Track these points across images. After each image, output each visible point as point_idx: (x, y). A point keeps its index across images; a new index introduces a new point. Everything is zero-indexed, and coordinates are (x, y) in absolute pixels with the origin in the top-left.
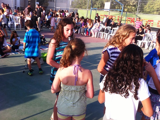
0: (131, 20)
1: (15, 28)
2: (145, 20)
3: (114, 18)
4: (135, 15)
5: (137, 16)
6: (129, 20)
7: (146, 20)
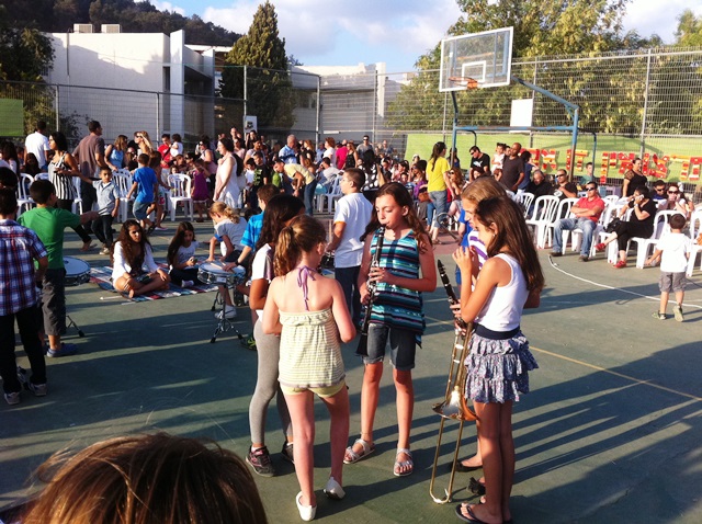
0: (620, 163)
1: (173, 213)
2: (677, 160)
3: (553, 156)
4: (637, 142)
5: (643, 144)
6: (611, 161)
7: (681, 160)
